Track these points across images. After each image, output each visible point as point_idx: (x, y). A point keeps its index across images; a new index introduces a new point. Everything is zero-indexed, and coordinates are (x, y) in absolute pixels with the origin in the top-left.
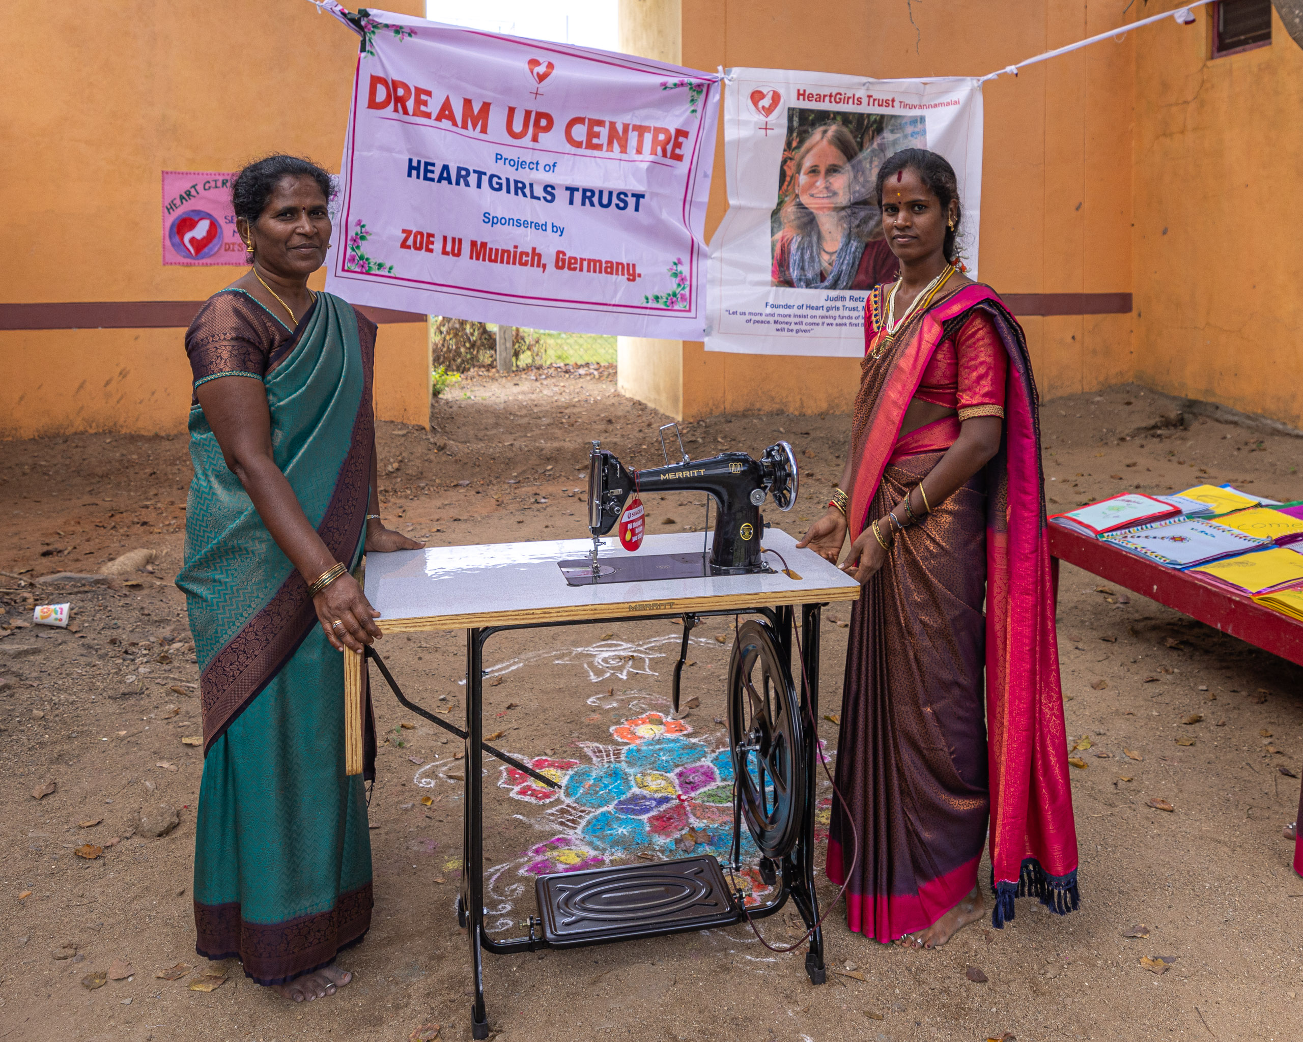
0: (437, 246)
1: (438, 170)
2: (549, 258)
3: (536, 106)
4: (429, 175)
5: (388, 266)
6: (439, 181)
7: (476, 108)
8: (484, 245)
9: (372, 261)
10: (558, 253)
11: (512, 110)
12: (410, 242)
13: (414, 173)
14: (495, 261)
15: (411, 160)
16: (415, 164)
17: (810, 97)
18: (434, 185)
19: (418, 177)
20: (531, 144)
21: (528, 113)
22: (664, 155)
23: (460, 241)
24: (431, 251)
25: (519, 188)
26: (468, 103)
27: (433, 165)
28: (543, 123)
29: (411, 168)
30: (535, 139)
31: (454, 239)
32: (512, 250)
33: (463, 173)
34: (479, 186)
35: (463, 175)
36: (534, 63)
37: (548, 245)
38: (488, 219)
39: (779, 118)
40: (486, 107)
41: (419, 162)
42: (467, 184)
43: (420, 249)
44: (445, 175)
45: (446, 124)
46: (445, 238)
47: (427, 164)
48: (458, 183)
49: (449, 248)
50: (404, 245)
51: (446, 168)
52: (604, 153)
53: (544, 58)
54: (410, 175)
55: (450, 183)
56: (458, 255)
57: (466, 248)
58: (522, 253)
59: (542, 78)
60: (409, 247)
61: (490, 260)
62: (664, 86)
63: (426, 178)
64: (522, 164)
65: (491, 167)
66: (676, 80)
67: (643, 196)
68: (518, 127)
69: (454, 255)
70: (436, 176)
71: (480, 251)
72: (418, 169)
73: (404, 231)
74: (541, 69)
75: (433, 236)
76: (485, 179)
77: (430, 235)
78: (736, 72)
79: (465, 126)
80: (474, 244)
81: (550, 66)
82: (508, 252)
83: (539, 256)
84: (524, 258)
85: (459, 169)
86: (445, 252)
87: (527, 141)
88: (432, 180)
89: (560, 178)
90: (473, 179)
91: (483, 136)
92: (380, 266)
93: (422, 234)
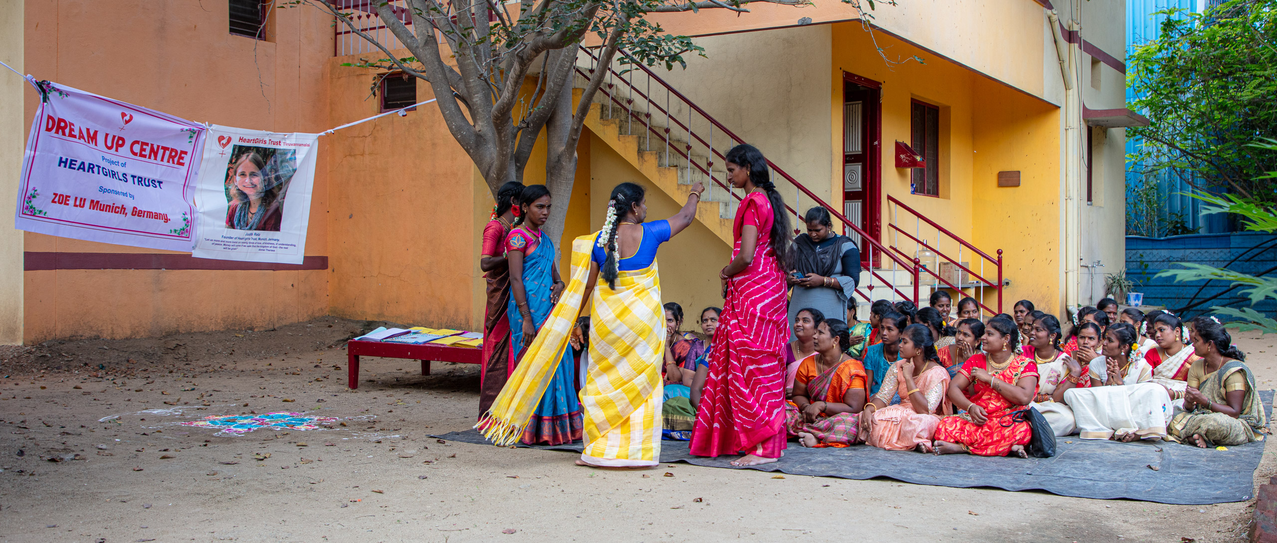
0: (71, 202)
1: (78, 164)
2: (129, 211)
3: (118, 134)
4: (73, 166)
5: (44, 212)
6: (78, 169)
7: (92, 133)
8: (98, 202)
9: (36, 209)
10: (134, 208)
11: (107, 135)
12: (57, 200)
13: (63, 164)
14: (103, 210)
15: (61, 158)
16: (64, 160)
17: (244, 140)
18: (76, 171)
19: (65, 166)
20: (115, 153)
21: (114, 137)
22: (173, 163)
23: (85, 200)
24: (68, 204)
25: (114, 174)
26: (88, 130)
27: (76, 161)
28: (121, 142)
29: (61, 161)
30: (117, 150)
31: (81, 199)
32: (112, 205)
33: (92, 166)
34: (99, 173)
35: (91, 168)
36: (124, 115)
37: (129, 204)
38: (102, 190)
39: (229, 150)
40: (96, 132)
41: (67, 159)
42: (93, 172)
43: (61, 203)
44: (82, 167)
45: (82, 141)
46: (76, 198)
47: (72, 161)
48: (88, 171)
49: (78, 203)
50: (53, 201)
51: (83, 163)
52: (147, 159)
53: (128, 112)
54: (60, 165)
55: (84, 171)
56: (83, 206)
57: (88, 204)
58: (116, 207)
59: (127, 122)
60: (55, 202)
61: (100, 210)
62: (182, 130)
63: (70, 167)
64: (112, 162)
65: (103, 164)
66: (187, 128)
67: (162, 183)
68: (109, 144)
69: (80, 206)
70: (77, 167)
71: (95, 204)
72: (66, 163)
73: (54, 194)
74: (127, 118)
75: (69, 197)
76: (101, 169)
77: (67, 196)
78: (214, 126)
79: (89, 143)
80: (92, 201)
81: (131, 117)
82: (110, 206)
83: (125, 209)
84: (117, 210)
85: (90, 164)
86: (75, 206)
87: (113, 151)
88: (74, 169)
89: (130, 171)
90: (96, 169)
91: (95, 147)
92: (40, 212)
93: (63, 195)
